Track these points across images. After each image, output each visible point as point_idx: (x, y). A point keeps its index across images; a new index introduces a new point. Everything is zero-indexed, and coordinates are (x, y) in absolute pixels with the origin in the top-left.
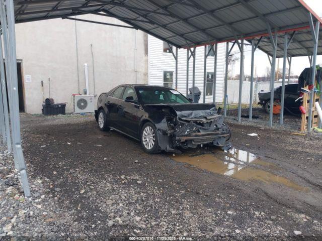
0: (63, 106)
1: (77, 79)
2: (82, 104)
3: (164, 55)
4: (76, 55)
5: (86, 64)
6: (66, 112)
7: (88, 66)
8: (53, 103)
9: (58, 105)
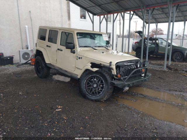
0: (12, 58)
1: (20, 37)
2: (26, 56)
3: (80, 20)
4: (18, 19)
5: (26, 26)
6: (14, 62)
7: (28, 28)
8: (3, 56)
9: (7, 58)
